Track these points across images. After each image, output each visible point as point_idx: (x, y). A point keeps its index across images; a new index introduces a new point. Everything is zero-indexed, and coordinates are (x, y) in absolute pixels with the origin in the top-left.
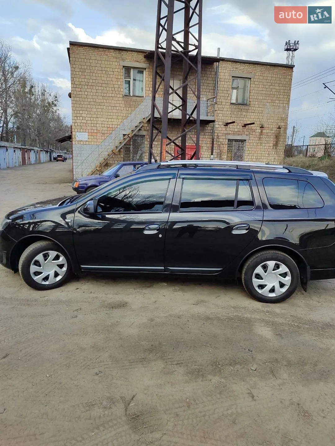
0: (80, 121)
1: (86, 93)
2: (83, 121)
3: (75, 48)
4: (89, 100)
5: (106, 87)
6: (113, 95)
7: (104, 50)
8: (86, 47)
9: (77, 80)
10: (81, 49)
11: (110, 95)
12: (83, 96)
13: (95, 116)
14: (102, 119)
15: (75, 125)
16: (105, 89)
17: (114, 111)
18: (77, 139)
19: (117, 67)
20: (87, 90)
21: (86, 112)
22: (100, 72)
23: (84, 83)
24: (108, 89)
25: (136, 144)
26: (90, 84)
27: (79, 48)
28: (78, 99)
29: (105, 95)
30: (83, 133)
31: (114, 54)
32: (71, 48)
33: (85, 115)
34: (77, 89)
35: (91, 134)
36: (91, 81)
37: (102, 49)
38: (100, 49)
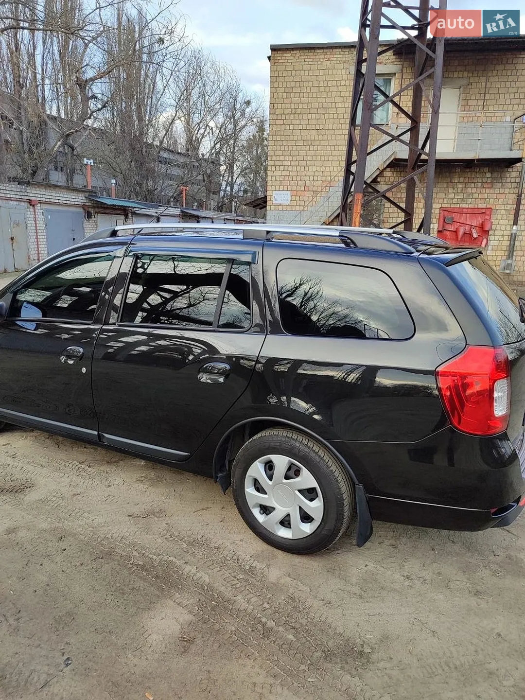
0: (279, 173)
1: (292, 127)
2: (284, 173)
3: (278, 55)
4: (295, 138)
5: (324, 114)
6: (335, 127)
7: (325, 51)
8: (295, 52)
9: (280, 106)
10: (288, 55)
11: (330, 127)
12: (286, 133)
13: (304, 163)
14: (315, 169)
15: (272, 180)
16: (322, 117)
17: (334, 153)
18: (274, 202)
19: (345, 77)
20: (294, 122)
21: (290, 158)
22: (316, 89)
23: (289, 111)
24: (327, 116)
25: (370, 208)
26: (299, 111)
27: (285, 55)
28: (279, 138)
29: (322, 126)
30: (283, 192)
31: (340, 56)
32: (273, 56)
33: (288, 163)
34: (278, 122)
35: (295, 193)
36: (301, 106)
37: (322, 51)
38: (318, 51)
